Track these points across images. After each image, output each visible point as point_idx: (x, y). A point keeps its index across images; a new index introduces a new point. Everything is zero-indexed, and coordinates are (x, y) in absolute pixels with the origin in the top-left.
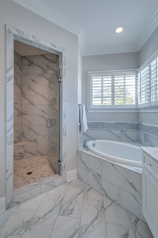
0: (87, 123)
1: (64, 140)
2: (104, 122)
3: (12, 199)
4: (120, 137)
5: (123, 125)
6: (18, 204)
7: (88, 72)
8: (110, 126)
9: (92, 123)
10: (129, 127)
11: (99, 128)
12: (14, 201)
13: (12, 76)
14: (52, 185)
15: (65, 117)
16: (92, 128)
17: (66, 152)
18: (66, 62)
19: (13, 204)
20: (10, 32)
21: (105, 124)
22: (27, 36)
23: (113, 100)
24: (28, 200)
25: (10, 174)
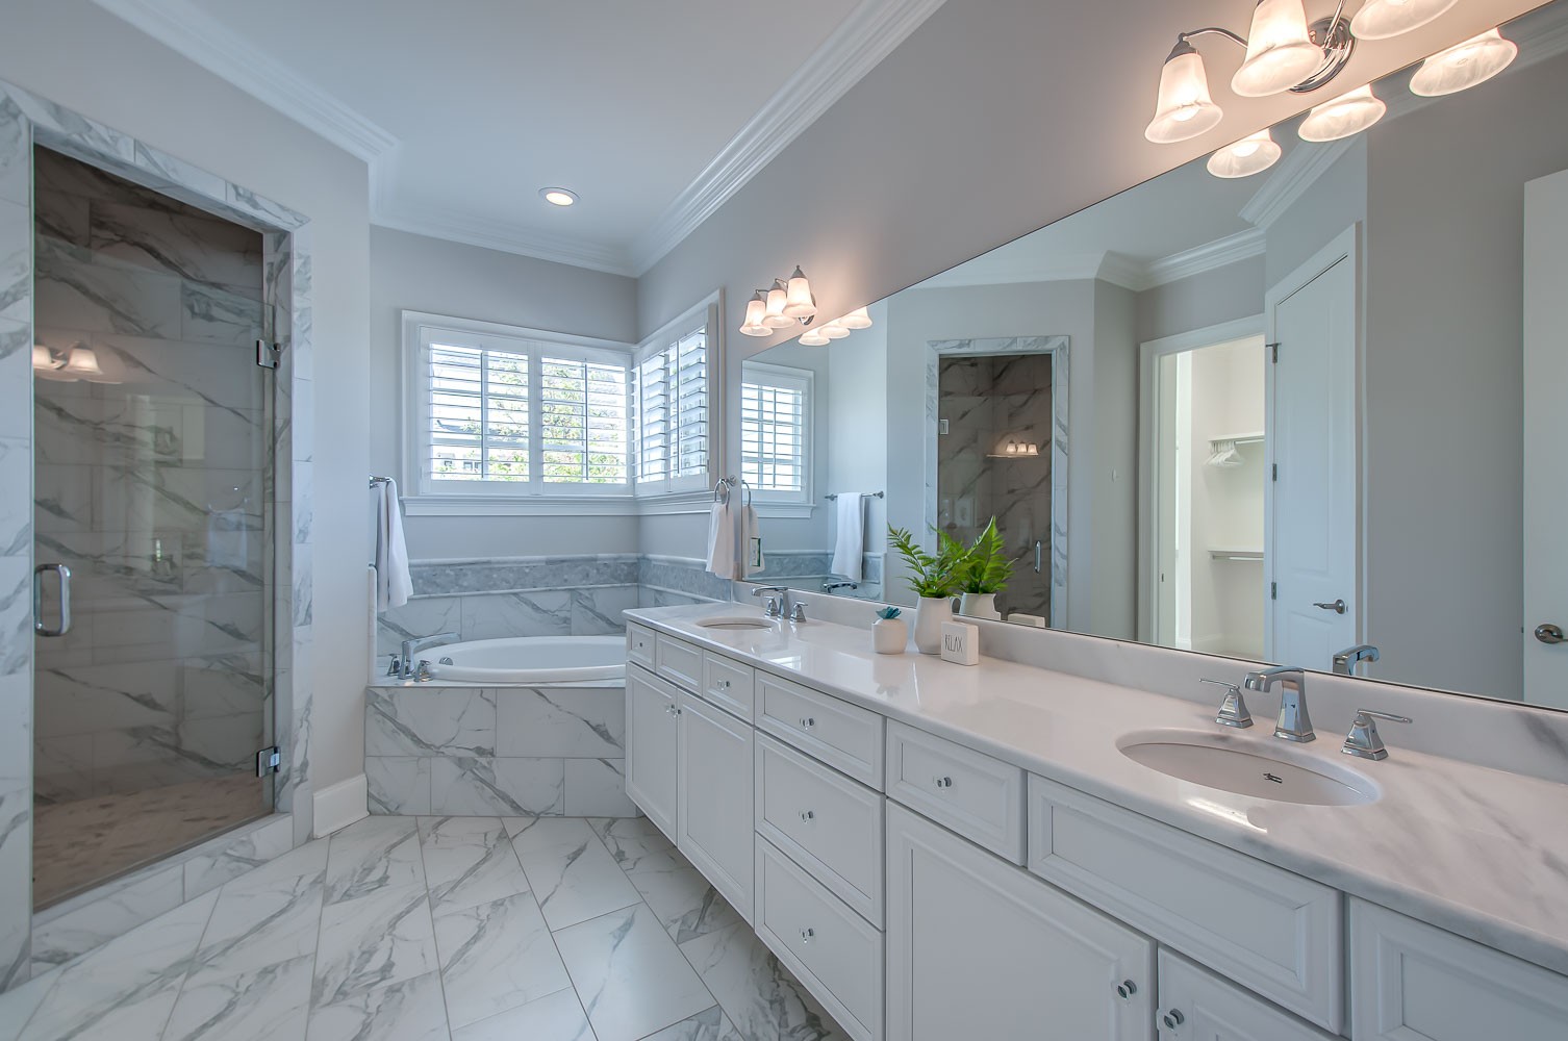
0: (410, 566)
1: (300, 643)
2: (493, 559)
3: (28, 943)
4: (566, 620)
5: (580, 568)
6: (60, 963)
7: (406, 314)
8: (521, 575)
9: (430, 565)
10: (606, 577)
11: (466, 589)
12: (36, 951)
13: (24, 332)
14: (238, 859)
15: (305, 538)
16: (430, 590)
17: (310, 701)
18: (310, 278)
19: (33, 965)
20: (15, 117)
21: (500, 569)
22: (105, 141)
23: (536, 462)
24: (113, 937)
25: (16, 821)
